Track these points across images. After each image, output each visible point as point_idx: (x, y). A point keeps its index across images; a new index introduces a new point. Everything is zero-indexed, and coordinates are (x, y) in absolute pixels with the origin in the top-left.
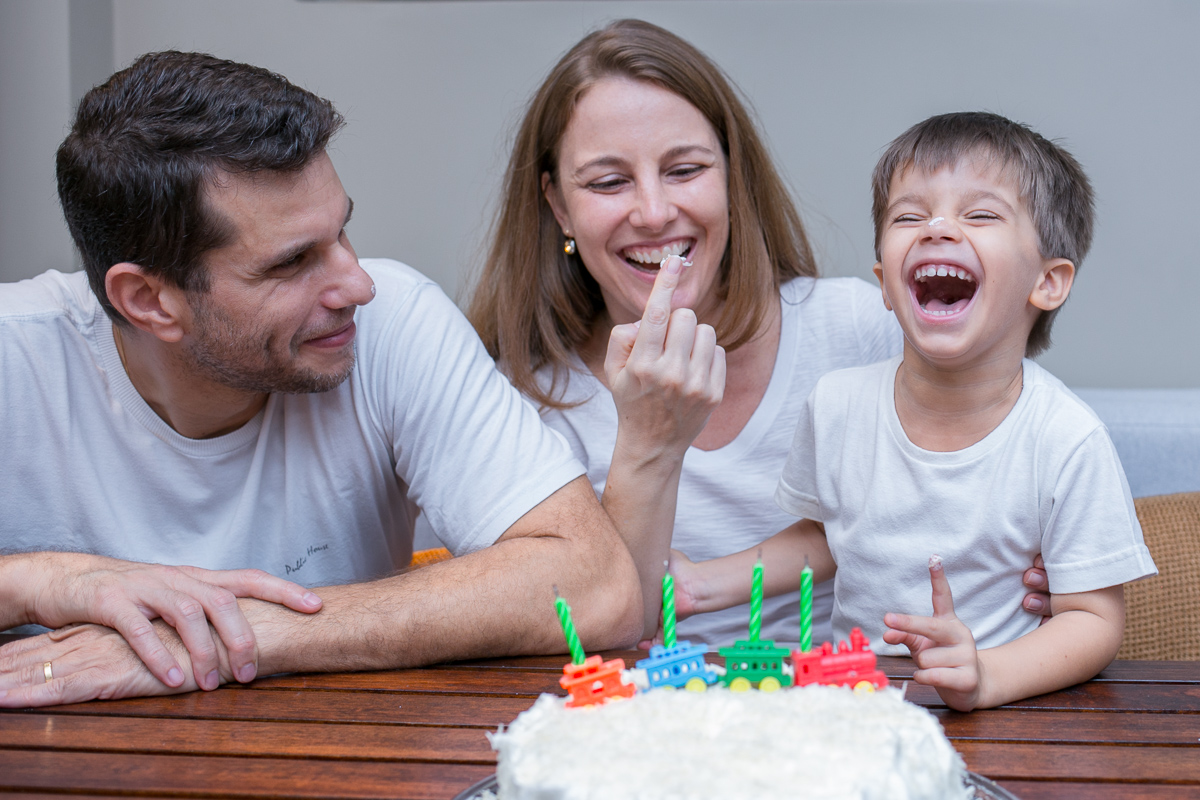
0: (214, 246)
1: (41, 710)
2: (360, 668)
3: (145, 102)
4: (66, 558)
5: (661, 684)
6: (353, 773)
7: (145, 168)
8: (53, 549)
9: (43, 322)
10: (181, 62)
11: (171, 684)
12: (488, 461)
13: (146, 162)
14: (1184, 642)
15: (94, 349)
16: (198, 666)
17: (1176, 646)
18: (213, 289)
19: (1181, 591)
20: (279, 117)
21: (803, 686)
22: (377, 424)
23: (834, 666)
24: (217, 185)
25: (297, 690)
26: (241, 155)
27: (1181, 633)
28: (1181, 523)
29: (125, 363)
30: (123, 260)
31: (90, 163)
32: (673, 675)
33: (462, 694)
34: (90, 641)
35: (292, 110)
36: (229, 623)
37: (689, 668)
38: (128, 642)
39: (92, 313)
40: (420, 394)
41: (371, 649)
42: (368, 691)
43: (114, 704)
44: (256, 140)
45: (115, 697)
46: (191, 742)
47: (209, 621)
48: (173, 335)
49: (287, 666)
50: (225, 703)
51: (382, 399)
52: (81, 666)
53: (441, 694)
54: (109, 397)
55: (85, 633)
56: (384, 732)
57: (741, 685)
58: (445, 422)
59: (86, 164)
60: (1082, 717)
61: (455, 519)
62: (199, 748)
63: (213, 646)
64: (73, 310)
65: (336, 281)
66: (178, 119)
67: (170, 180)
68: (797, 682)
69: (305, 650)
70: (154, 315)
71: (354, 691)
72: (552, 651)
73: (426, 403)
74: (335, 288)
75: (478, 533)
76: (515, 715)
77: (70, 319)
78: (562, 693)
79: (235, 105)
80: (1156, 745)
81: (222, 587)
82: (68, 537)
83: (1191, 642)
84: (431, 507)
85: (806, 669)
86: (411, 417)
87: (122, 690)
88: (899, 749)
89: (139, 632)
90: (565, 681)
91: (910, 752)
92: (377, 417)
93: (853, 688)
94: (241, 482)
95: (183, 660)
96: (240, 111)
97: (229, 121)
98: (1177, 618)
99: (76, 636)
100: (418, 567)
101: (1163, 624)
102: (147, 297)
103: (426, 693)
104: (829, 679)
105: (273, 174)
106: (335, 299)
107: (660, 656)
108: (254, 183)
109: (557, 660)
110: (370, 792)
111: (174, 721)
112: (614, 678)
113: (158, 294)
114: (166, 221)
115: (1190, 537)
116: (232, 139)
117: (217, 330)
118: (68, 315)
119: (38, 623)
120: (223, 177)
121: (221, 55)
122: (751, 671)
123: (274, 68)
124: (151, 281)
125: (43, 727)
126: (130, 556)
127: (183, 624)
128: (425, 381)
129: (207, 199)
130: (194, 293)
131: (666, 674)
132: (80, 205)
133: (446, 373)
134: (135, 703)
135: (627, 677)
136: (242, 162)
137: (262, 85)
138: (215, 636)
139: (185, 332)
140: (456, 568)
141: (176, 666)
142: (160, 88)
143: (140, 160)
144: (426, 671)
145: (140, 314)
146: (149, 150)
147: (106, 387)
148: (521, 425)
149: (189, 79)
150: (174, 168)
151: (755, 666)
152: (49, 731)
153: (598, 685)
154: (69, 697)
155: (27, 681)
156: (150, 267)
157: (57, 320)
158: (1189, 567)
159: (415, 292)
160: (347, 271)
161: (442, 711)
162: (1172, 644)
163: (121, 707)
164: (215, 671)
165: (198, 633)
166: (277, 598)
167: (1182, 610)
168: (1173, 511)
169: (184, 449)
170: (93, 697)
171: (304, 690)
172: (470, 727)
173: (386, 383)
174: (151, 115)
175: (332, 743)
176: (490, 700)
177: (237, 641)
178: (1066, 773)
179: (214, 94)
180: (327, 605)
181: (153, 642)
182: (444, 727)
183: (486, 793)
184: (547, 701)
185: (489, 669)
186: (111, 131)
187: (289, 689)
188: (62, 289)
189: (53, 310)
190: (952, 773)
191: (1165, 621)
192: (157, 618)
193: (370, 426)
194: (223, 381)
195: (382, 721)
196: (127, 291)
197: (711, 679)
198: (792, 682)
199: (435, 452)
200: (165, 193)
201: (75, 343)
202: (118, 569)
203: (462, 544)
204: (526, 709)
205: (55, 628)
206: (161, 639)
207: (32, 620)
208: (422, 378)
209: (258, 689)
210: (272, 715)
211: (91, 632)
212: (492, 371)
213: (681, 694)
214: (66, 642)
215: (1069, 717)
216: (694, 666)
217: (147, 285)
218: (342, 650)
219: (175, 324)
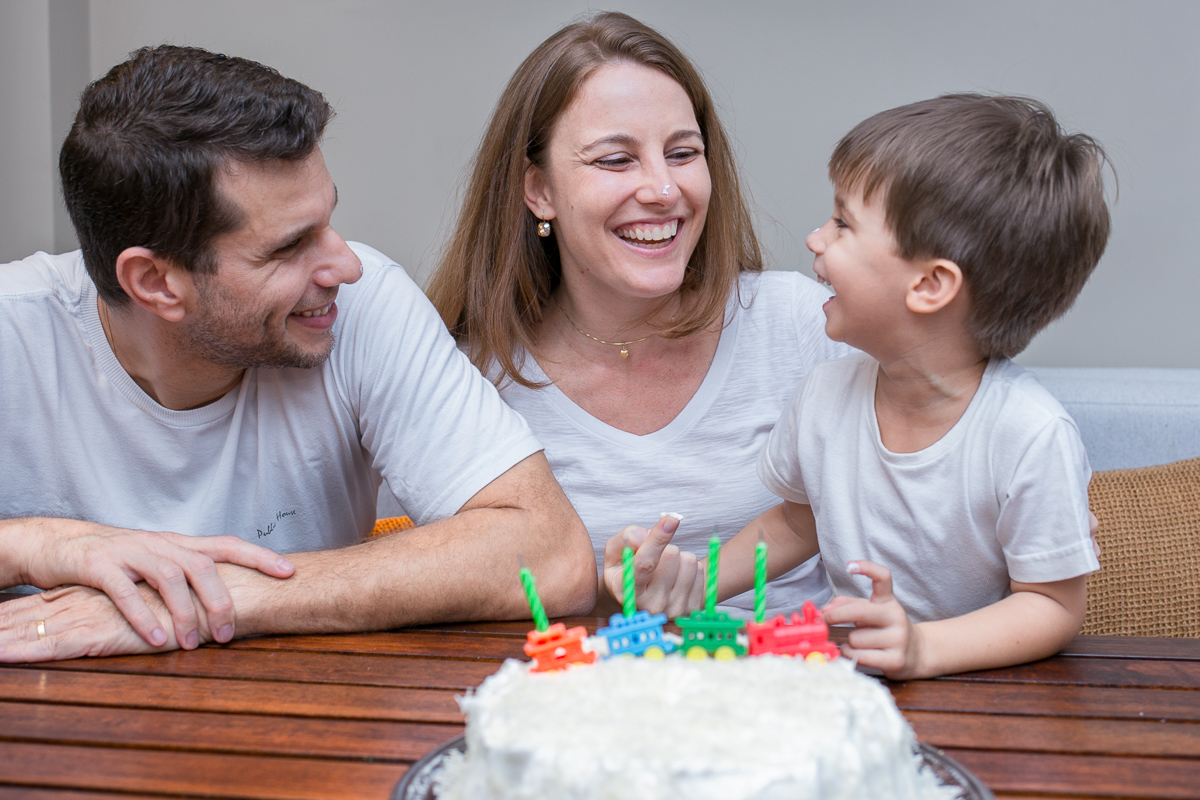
0: (224, 232)
2: (330, 631)
3: (158, 95)
4: (56, 523)
5: (621, 651)
6: (327, 731)
7: (162, 158)
8: (44, 515)
9: (33, 301)
10: (184, 57)
11: (155, 643)
12: (450, 435)
13: (163, 152)
14: (1120, 616)
15: (81, 326)
16: (180, 626)
17: (1112, 620)
18: (220, 271)
19: (1117, 566)
20: (286, 109)
21: (758, 655)
22: (345, 399)
23: (787, 637)
24: (229, 173)
25: (272, 651)
26: (253, 146)
27: (1117, 607)
28: (1118, 499)
29: (111, 340)
30: (133, 245)
32: (633, 643)
33: (426, 657)
34: (79, 599)
35: (295, 102)
36: (207, 586)
37: (648, 637)
38: (114, 603)
39: (78, 292)
40: (385, 371)
41: (340, 612)
42: (338, 653)
43: (102, 661)
44: (266, 131)
45: (103, 655)
46: (174, 699)
47: (190, 585)
48: (175, 315)
49: (262, 628)
50: (203, 662)
51: (349, 375)
52: (72, 625)
53: (406, 656)
54: (95, 371)
55: (75, 594)
56: (354, 692)
57: (697, 654)
58: (409, 398)
59: (102, 155)
60: (1025, 690)
61: (418, 489)
62: (182, 704)
63: (193, 609)
64: (61, 289)
65: (327, 261)
66: (191, 111)
67: (186, 167)
68: (751, 651)
69: (279, 612)
70: (160, 296)
71: (324, 653)
73: (391, 379)
74: (327, 267)
75: (440, 504)
76: (480, 681)
77: (58, 298)
78: (526, 659)
79: (243, 99)
80: (1098, 718)
81: (200, 552)
82: (56, 503)
83: (1127, 615)
84: (395, 478)
85: (760, 640)
86: (376, 392)
87: (110, 647)
88: (852, 719)
89: (125, 594)
90: (529, 648)
91: (863, 722)
92: (344, 392)
93: (805, 657)
94: (218, 451)
95: (165, 621)
96: (248, 104)
97: (239, 113)
98: (1113, 592)
99: (67, 597)
101: (1099, 598)
102: (152, 279)
103: (392, 656)
104: (783, 649)
105: (279, 163)
106: (326, 277)
107: (620, 626)
108: (264, 171)
109: (521, 625)
110: (343, 749)
111: (159, 678)
112: (575, 646)
113: (164, 276)
114: (180, 209)
115: (1126, 514)
116: (242, 130)
117: (220, 309)
118: (56, 295)
119: (31, 584)
120: (234, 166)
122: (707, 641)
123: (265, 62)
124: (159, 264)
125: (37, 681)
126: (115, 522)
127: (165, 587)
128: (391, 358)
129: (219, 187)
130: (201, 275)
131: (625, 642)
133: (410, 352)
134: (121, 660)
135: (589, 644)
136: (252, 152)
137: (260, 79)
138: (195, 599)
139: (187, 310)
140: (419, 537)
141: (160, 627)
142: (169, 81)
143: (156, 151)
144: (392, 635)
145: (147, 295)
146: (166, 141)
147: (93, 362)
148: (481, 401)
149: (194, 74)
150: (188, 157)
151: (711, 636)
152: (42, 685)
153: (560, 652)
154: (61, 653)
155: (22, 638)
156: (160, 253)
157: (47, 299)
158: (1125, 542)
159: (381, 273)
160: (339, 252)
161: (408, 673)
162: (1108, 617)
163: (109, 664)
164: (195, 632)
165: (178, 596)
166: (252, 563)
167: (1118, 584)
168: (1110, 488)
169: (166, 420)
170: (83, 654)
171: (277, 650)
172: (436, 689)
173: (353, 360)
175: (306, 702)
176: (454, 664)
177: (216, 605)
178: (1010, 744)
180: (299, 571)
181: (139, 606)
182: (411, 688)
183: (454, 753)
184: (512, 667)
185: (451, 634)
186: (126, 124)
187: (264, 650)
188: (50, 270)
189: (42, 290)
190: (902, 743)
191: (1102, 594)
192: (141, 581)
193: (337, 400)
194: (212, 358)
195: (353, 682)
196: (136, 274)
197: (669, 648)
198: (746, 651)
199: (400, 426)
200: (181, 182)
201: (63, 321)
202: (106, 534)
203: (425, 514)
204: (492, 673)
205: (46, 589)
206: (145, 601)
207: (26, 580)
208: (388, 355)
209: (235, 649)
210: (249, 674)
211: (79, 593)
212: (454, 349)
213: (640, 664)
214: (57, 602)
215: (1012, 689)
216: (652, 636)
217: (154, 266)
218: (313, 613)
219: (179, 304)
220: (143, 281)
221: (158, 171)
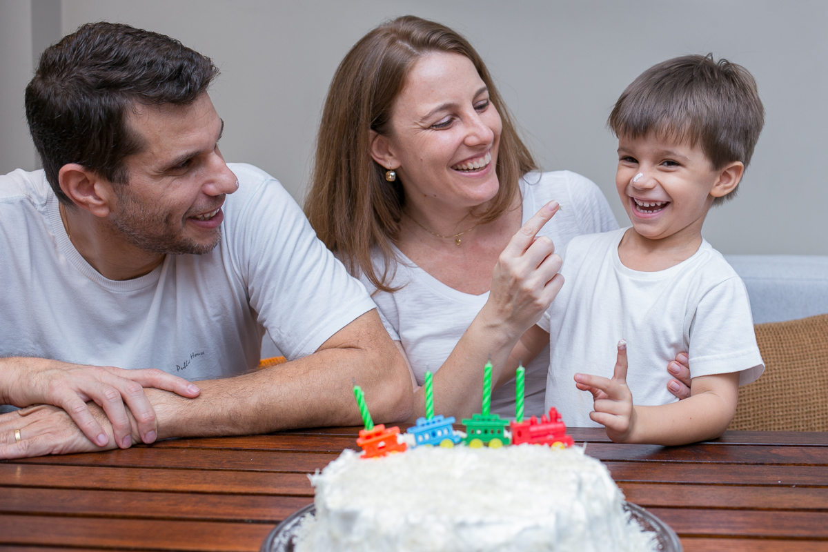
0: (132, 153)
1: (12, 461)
2: (225, 434)
3: (87, 56)
4: (29, 361)
5: (424, 443)
6: (220, 502)
7: (87, 101)
8: (21, 355)
9: (12, 203)
10: (110, 30)
11: (99, 444)
12: (311, 297)
13: (88, 97)
14: (770, 421)
15: (47, 221)
16: (118, 432)
17: (765, 423)
18: (130, 182)
19: (768, 387)
20: (177, 68)
21: (518, 444)
22: (238, 272)
23: (538, 432)
24: (135, 113)
25: (184, 448)
26: (151, 93)
27: (768, 415)
28: (769, 342)
29: (68, 231)
30: (71, 162)
31: (49, 97)
32: (432, 438)
33: (293, 451)
34: (45, 414)
35: (186, 63)
36: (138, 404)
37: (442, 432)
38: (71, 417)
39: (45, 197)
40: (266, 253)
41: (232, 421)
42: (230, 449)
43: (61, 458)
44: (161, 83)
45: (62, 453)
46: (113, 482)
47: (125, 403)
48: (103, 212)
49: (177, 433)
50: (135, 457)
51: (241, 256)
52: (40, 432)
53: (278, 451)
54: (57, 253)
55: (42, 410)
56: (241, 475)
57: (477, 444)
58: (282, 271)
59: (46, 97)
60: (702, 467)
61: (289, 335)
62: (118, 486)
63: (127, 420)
64: (32, 195)
65: (212, 177)
66: (109, 68)
67: (104, 109)
68: (514, 442)
69: (189, 422)
70: (91, 199)
71: (221, 449)
72: (353, 423)
73: (270, 259)
74: (212, 182)
75: (304, 345)
76: (327, 464)
77: (30, 201)
78: (358, 449)
79: (147, 60)
80: (751, 485)
81: (133, 380)
82: (30, 346)
83: (775, 420)
84: (273, 327)
85: (519, 434)
86: (260, 268)
87: (67, 448)
88: (580, 486)
89: (78, 410)
90: (360, 441)
91: (588, 487)
92: (238, 268)
93: (550, 446)
94: (146, 311)
95: (108, 429)
96: (151, 63)
97: (143, 70)
98: (765, 405)
99: (36, 413)
100: (264, 368)
101: (756, 409)
102: (86, 186)
103: (268, 451)
104: (535, 440)
105: (172, 106)
106: (212, 189)
107: (423, 425)
108: (160, 112)
109: (355, 429)
110: (231, 515)
111: (101, 468)
112: (392, 440)
113: (93, 185)
114: (101, 136)
115: (774, 352)
116: (145, 82)
117: (132, 209)
118: (29, 199)
119: (11, 404)
120: (139, 108)
121: (137, 26)
122: (483, 435)
124: (90, 176)
125: (14, 472)
126: (72, 360)
128: (270, 244)
129: (128, 122)
130: (118, 184)
131: (427, 437)
132: (42, 125)
133: (284, 239)
134: (76, 457)
135: (401, 439)
136: (152, 98)
137: (164, 46)
138: (128, 413)
139: (111, 210)
140: (289, 368)
141: (103, 433)
142: (96, 47)
143: (83, 95)
145: (81, 198)
146: (90, 88)
147: (55, 246)
148: (334, 274)
149: (116, 42)
150: (106, 101)
151: (486, 432)
152: (19, 474)
153: (382, 444)
154: (32, 452)
155: (3, 442)
156: (89, 166)
157: (22, 202)
158: (774, 371)
159: (264, 185)
160: (220, 171)
161: (279, 462)
162: (762, 422)
163: (66, 460)
164: (129, 436)
165: (117, 411)
166: (170, 388)
167: (769, 400)
168: (764, 335)
169: (109, 287)
170: (48, 453)
171: (187, 448)
172: (298, 473)
173: (243, 245)
174: (91, 65)
175: (206, 483)
176: (312, 455)
177: (144, 416)
178: (691, 503)
179: (133, 52)
180: (204, 393)
181: (87, 417)
182: (280, 472)
183: (308, 515)
184: (348, 454)
185: (311, 435)
186: (64, 76)
187: (178, 448)
188: (25, 181)
189: (19, 195)
190: (615, 502)
191: (758, 407)
192: (90, 400)
193: (233, 273)
194: (135, 243)
195: (240, 469)
196: (73, 183)
197: (457, 440)
198: (510, 442)
199: (276, 291)
200: (100, 117)
201: (34, 217)
202: (65, 368)
204: (334, 460)
205: (22, 408)
206: (93, 415)
207: (7, 401)
208: (267, 242)
209: (157, 448)
210: (167, 465)
211: (46, 410)
212: (314, 238)
213: (437, 451)
214: (30, 416)
215: (694, 467)
216: (446, 432)
217: (86, 178)
218: (213, 422)
219: (104, 205)
220: (78, 188)
221: (84, 110)
